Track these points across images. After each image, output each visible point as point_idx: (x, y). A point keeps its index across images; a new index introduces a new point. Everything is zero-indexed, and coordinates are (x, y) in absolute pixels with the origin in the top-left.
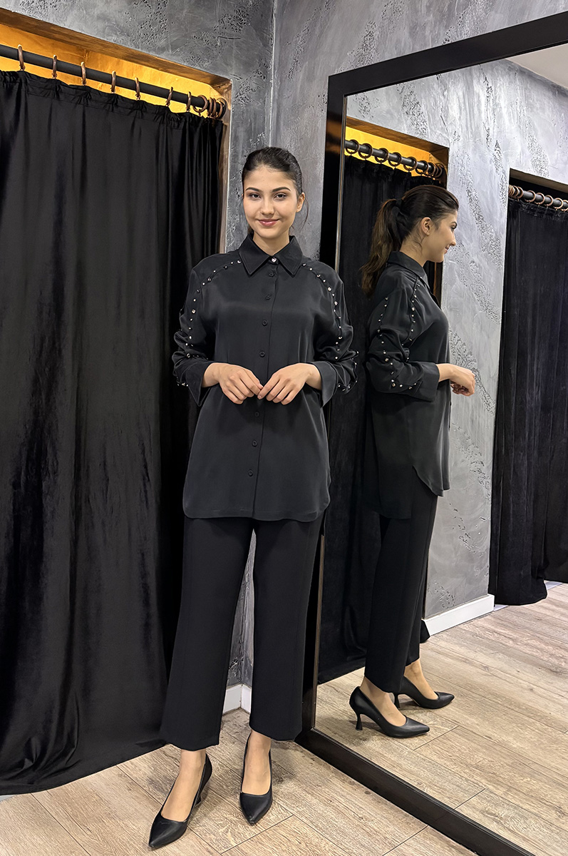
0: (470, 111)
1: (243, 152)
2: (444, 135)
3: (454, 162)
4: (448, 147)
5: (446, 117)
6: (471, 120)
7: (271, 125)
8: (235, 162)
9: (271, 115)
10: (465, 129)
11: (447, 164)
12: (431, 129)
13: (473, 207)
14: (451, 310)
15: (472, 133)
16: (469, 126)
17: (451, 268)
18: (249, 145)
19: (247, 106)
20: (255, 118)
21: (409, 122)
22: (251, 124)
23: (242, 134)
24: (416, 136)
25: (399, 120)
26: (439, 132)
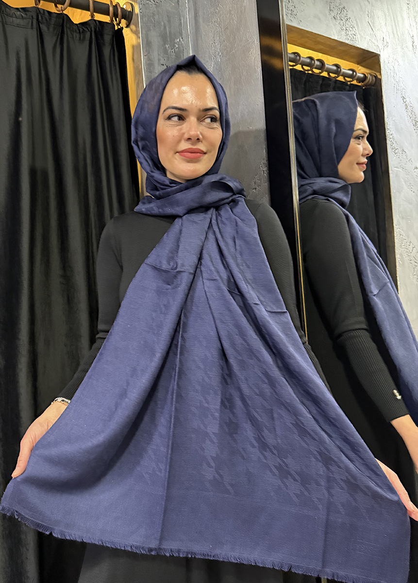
0: (394, 18)
1: (159, 60)
2: (373, 40)
3: (386, 67)
4: (379, 53)
5: (373, 23)
6: (396, 26)
7: (189, 28)
8: (151, 72)
9: (188, 17)
10: (392, 36)
11: (379, 70)
12: (360, 34)
13: (410, 114)
14: (403, 218)
15: (398, 39)
16: (395, 32)
17: (397, 175)
18: (166, 51)
19: (157, 6)
20: (169, 21)
21: (338, 28)
22: (165, 27)
23: (156, 40)
24: (347, 42)
25: (327, 25)
26: (368, 38)
